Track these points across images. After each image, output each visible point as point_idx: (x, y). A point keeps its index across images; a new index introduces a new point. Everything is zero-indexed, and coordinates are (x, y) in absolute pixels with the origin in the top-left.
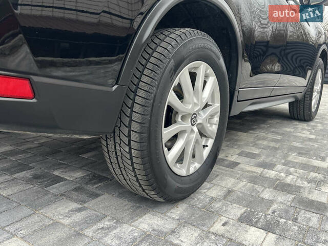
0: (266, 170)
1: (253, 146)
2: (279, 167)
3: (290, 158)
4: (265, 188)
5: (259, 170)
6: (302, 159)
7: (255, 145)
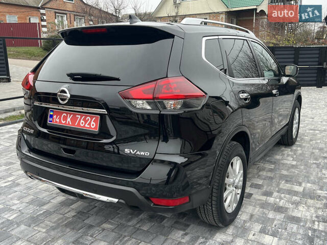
0: (268, 198)
1: (258, 178)
2: (275, 194)
3: (281, 186)
4: (269, 211)
5: (264, 198)
6: (288, 186)
7: (259, 176)
